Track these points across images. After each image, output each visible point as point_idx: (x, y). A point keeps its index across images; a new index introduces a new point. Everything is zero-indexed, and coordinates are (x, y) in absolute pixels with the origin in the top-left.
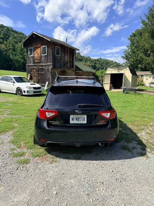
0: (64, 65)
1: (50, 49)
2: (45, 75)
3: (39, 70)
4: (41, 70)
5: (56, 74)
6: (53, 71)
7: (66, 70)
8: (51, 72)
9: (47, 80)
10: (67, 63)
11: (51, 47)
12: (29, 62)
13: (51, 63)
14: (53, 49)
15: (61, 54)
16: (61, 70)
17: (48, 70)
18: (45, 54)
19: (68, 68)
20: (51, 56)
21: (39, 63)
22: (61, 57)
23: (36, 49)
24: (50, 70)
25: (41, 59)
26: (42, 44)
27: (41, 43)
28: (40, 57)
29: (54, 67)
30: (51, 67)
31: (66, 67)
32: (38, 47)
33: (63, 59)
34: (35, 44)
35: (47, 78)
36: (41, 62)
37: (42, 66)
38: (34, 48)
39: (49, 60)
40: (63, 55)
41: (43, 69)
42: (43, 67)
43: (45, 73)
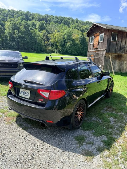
0: (120, 50)
1: (106, 36)
2: (100, 59)
3: (96, 55)
4: (97, 55)
5: (109, 58)
6: (107, 55)
7: (123, 55)
8: (105, 57)
9: (100, 64)
10: (125, 47)
11: (107, 34)
12: (90, 49)
13: (105, 48)
14: (109, 36)
15: (118, 39)
16: (117, 54)
17: (102, 55)
18: (102, 40)
19: (125, 53)
20: (106, 42)
21: (97, 49)
22: (117, 42)
23: (95, 37)
24: (104, 55)
25: (98, 46)
26: (101, 32)
27: (99, 32)
28: (98, 44)
29: (108, 51)
30: (105, 51)
31: (122, 52)
32: (97, 36)
33: (120, 43)
34: (95, 33)
35: (101, 62)
36: (98, 48)
37: (98, 51)
38: (94, 37)
39: (104, 46)
40: (120, 40)
41: (98, 54)
42: (99, 53)
43: (100, 58)
